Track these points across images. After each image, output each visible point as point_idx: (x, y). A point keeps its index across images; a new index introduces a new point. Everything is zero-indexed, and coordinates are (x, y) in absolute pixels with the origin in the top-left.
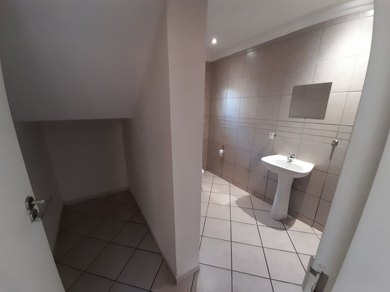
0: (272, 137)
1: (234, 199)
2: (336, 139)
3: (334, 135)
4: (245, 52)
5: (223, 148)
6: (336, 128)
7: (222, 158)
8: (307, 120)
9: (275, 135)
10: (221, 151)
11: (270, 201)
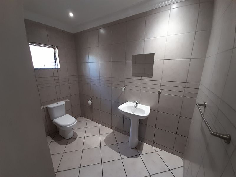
0: (123, 90)
1: (103, 138)
2: (160, 89)
3: (158, 87)
4: (98, 28)
5: (91, 99)
6: (159, 83)
7: (92, 107)
8: (143, 78)
9: (125, 89)
10: (90, 101)
11: (128, 134)
